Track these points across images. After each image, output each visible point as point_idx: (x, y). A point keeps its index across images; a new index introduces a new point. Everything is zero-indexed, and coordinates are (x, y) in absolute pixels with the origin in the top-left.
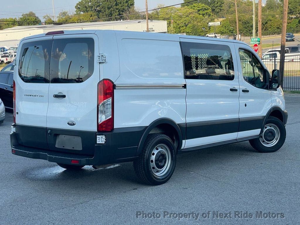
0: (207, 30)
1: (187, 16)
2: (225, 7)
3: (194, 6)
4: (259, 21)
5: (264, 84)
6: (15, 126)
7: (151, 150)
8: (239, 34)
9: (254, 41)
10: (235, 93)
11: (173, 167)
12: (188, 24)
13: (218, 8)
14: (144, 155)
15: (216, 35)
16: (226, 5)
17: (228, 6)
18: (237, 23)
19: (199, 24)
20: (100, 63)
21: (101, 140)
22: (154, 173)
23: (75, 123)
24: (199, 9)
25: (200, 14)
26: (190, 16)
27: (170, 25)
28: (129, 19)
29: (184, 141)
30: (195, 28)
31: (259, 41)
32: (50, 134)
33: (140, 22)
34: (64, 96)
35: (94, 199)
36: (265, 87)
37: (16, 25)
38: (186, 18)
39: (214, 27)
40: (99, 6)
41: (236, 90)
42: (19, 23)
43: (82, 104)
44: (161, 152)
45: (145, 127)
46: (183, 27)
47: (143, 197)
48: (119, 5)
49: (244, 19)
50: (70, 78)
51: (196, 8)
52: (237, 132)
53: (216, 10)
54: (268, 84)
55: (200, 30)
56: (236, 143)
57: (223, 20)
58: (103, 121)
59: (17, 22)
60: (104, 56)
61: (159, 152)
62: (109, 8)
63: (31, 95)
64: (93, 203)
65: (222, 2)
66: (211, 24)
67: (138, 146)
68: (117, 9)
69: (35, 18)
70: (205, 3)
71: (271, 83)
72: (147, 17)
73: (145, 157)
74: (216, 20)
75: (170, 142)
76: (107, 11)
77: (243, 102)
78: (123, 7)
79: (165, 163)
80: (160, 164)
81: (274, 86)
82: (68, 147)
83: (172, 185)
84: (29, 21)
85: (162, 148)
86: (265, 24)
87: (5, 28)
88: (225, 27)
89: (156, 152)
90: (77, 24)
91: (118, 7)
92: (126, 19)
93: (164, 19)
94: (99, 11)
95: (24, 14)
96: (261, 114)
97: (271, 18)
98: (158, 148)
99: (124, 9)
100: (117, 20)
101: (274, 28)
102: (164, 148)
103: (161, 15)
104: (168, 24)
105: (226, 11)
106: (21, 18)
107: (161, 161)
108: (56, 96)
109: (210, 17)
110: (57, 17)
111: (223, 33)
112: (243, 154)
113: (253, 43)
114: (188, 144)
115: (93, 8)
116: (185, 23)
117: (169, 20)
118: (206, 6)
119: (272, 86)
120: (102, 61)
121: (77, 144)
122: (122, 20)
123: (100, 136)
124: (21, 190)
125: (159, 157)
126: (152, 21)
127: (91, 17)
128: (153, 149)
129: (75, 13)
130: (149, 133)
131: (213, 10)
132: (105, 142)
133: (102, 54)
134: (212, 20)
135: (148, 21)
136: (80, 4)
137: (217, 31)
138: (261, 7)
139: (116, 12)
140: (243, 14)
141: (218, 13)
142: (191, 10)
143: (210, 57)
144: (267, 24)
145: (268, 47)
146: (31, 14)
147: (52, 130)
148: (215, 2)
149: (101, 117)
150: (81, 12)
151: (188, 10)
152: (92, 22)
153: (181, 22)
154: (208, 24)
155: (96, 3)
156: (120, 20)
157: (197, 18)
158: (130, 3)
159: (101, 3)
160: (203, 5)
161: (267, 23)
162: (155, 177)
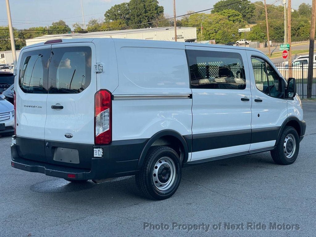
0: (238, 37)
1: (217, 23)
2: (256, 13)
3: (224, 12)
4: (289, 27)
5: (280, 93)
6: (15, 138)
7: (153, 163)
8: (270, 40)
9: (283, 47)
10: (246, 102)
11: (177, 181)
12: (218, 31)
13: (249, 13)
14: (146, 169)
15: (246, 41)
16: (257, 11)
17: (259, 11)
18: (267, 29)
19: (229, 30)
20: (97, 73)
21: (98, 153)
22: (157, 187)
23: (72, 135)
24: (229, 15)
25: (230, 20)
26: (219, 23)
27: (200, 32)
28: (158, 26)
29: (190, 154)
30: (225, 35)
31: (289, 48)
32: (48, 146)
33: (168, 29)
34: (61, 108)
35: (92, 215)
36: (280, 96)
37: (46, 33)
38: (216, 25)
39: (245, 33)
40: (128, 13)
41: (248, 100)
42: (49, 32)
43: (79, 115)
44: (165, 166)
45: (146, 140)
46: (213, 33)
47: (143, 213)
48: (148, 12)
49: (275, 25)
50: (72, 88)
51: (226, 14)
52: (249, 143)
53: (247, 16)
54: (283, 93)
55: (230, 37)
56: (253, 155)
57: (254, 26)
58: (100, 133)
59: (46, 30)
60: (101, 66)
61: (163, 165)
62: (138, 16)
63: (30, 106)
64: (89, 220)
65: (254, 8)
66: (241, 30)
67: (139, 159)
68: (146, 16)
69: (65, 26)
70: (236, 9)
71: (287, 92)
72: (175, 24)
73: (147, 171)
74: (246, 26)
75: (174, 155)
76: (136, 18)
77: (255, 112)
78: (152, 15)
79: (169, 176)
80: (163, 178)
81: (290, 95)
82: (66, 160)
83: (176, 200)
84: (58, 29)
85: (166, 162)
86: (298, 29)
87: (35, 37)
88: (256, 33)
89: (159, 165)
90: (106, 32)
91: (147, 14)
92: (155, 26)
93: (193, 26)
94: (128, 19)
95: (54, 22)
96: (275, 124)
97: (304, 24)
98: (161, 161)
99: (153, 16)
100: (146, 28)
101: (307, 33)
102: (168, 161)
103: (191, 22)
104: (197, 31)
105: (257, 17)
106: (51, 27)
107: (165, 175)
108: (54, 107)
109: (241, 23)
110: (87, 25)
111: (254, 39)
112: (257, 167)
113: (282, 49)
114: (194, 156)
115: (122, 16)
116: (215, 30)
117: (199, 26)
118: (237, 12)
119: (288, 95)
120: (99, 71)
121: (74, 158)
122: (151, 27)
123: (97, 150)
124: (20, 205)
125: (163, 170)
126: (180, 28)
127: (120, 25)
128: (156, 163)
129: (105, 21)
130: (151, 146)
131: (244, 16)
132: (103, 156)
133: (100, 63)
134: (243, 26)
135: (176, 28)
136: (110, 12)
137: (248, 37)
138: (290, 13)
139: (145, 20)
140: (275, 20)
141: (249, 18)
142: (221, 17)
143: (228, 65)
144: (299, 30)
145: (299, 53)
146: (62, 23)
147: (50, 142)
148: (246, 7)
149: (99, 130)
150: (110, 20)
151: (218, 16)
152: (121, 30)
153: (210, 29)
154: (238, 30)
155: (125, 10)
156: (149, 28)
157: (227, 24)
158: (159, 11)
159: (130, 11)
160: (234, 11)
161: (299, 28)
162: (158, 192)
